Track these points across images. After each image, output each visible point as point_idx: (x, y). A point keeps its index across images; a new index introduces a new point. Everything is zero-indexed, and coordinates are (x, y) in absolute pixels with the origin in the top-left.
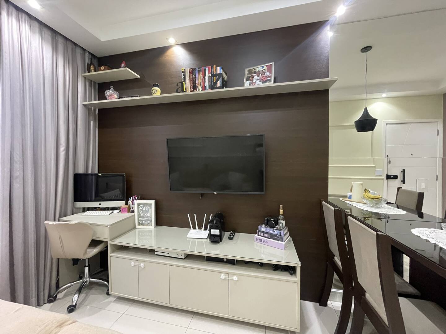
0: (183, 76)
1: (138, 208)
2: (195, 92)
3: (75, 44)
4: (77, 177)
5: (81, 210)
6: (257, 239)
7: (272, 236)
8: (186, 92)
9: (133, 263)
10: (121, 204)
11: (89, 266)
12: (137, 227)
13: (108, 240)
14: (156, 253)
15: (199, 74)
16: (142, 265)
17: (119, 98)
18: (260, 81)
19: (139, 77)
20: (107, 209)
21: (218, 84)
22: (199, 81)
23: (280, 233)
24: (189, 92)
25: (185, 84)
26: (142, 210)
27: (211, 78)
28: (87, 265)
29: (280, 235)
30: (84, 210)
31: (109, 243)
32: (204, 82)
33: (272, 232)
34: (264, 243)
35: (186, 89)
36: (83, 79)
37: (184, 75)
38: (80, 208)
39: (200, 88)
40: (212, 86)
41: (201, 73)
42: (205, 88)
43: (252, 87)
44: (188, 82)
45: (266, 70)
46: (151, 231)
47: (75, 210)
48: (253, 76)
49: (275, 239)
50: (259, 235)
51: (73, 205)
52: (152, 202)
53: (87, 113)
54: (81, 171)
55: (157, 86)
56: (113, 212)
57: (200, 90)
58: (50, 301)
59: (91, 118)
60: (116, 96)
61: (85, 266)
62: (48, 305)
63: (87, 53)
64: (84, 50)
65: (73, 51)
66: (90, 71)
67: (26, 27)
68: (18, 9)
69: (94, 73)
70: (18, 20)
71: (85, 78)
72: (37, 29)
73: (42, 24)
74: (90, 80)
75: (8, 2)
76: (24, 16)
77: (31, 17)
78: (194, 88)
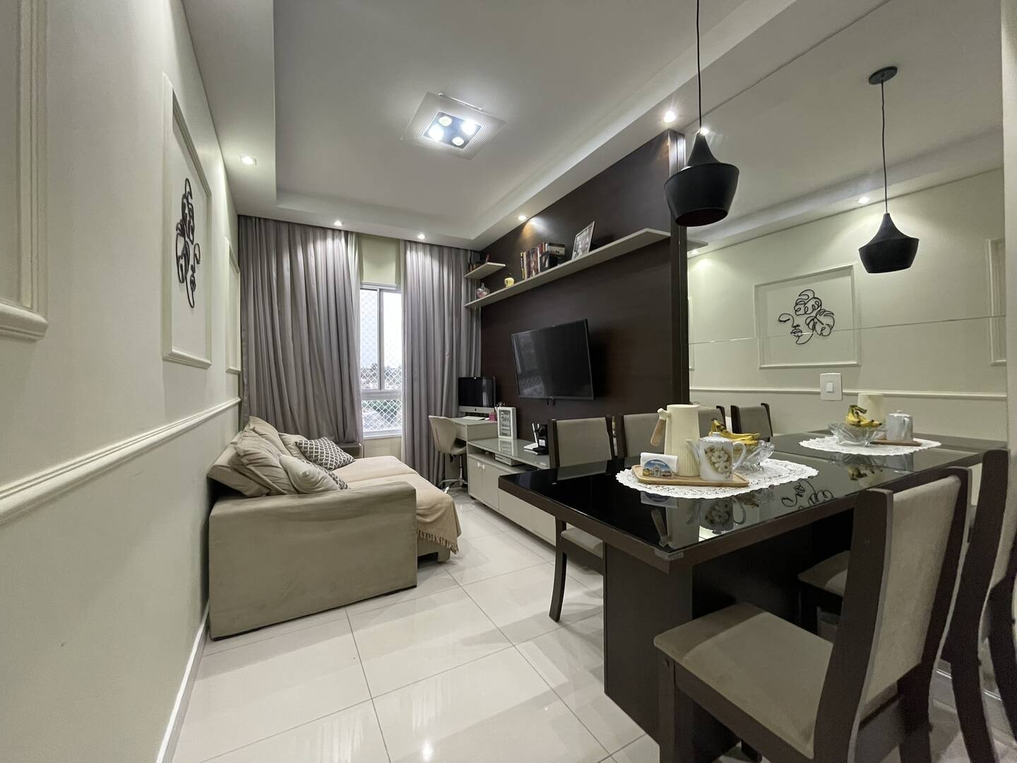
0: (522, 262)
1: (501, 415)
4: (461, 381)
5: (463, 414)
9: (479, 464)
10: (489, 411)
12: (499, 437)
13: (466, 440)
14: (496, 458)
16: (483, 466)
17: (491, 293)
18: (581, 251)
19: (504, 265)
21: (547, 266)
22: (532, 265)
24: (526, 279)
26: (503, 417)
27: (541, 258)
30: (467, 414)
31: (467, 443)
35: (524, 277)
36: (465, 280)
38: (462, 412)
43: (577, 259)
45: (587, 235)
46: (509, 442)
47: (459, 415)
51: (458, 408)
52: (510, 409)
53: (470, 315)
54: (464, 375)
55: (509, 276)
56: (484, 419)
59: (475, 319)
60: (485, 293)
63: (469, 252)
64: (466, 250)
65: (457, 256)
66: (470, 271)
67: (421, 254)
68: (416, 243)
69: (471, 273)
70: (417, 251)
71: (467, 279)
72: (428, 252)
73: (431, 245)
74: (471, 280)
75: (410, 241)
76: (420, 246)
77: (424, 244)
78: (529, 273)
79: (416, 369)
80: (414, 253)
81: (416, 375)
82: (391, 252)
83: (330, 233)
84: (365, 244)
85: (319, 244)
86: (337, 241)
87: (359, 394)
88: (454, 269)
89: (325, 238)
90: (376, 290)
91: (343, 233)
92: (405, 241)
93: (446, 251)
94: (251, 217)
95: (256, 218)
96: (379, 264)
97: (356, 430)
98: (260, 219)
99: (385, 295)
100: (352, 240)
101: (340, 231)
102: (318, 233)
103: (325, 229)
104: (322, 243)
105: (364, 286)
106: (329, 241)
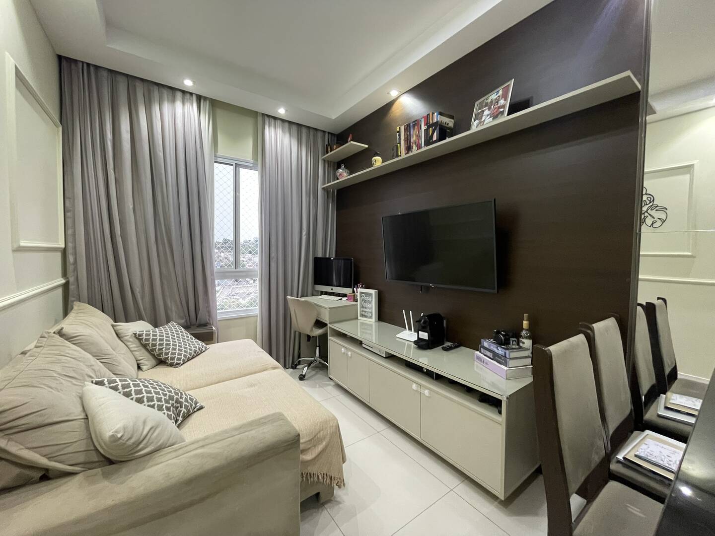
0: (398, 137)
1: (361, 296)
2: (410, 154)
3: (316, 129)
4: (316, 260)
5: (320, 294)
6: (477, 358)
7: (495, 357)
8: (400, 156)
9: (343, 350)
10: (348, 291)
11: (319, 346)
12: (359, 318)
13: (327, 323)
14: (363, 345)
15: (414, 129)
16: (349, 353)
18: (490, 117)
19: (367, 146)
20: (338, 295)
21: (435, 138)
22: (414, 139)
23: (505, 353)
24: (404, 156)
25: (400, 146)
26: (363, 300)
27: (427, 131)
28: (318, 345)
29: (505, 357)
30: (322, 293)
31: (329, 325)
32: (419, 137)
33: (497, 351)
34: (484, 364)
35: (400, 153)
36: (323, 161)
37: (400, 135)
38: (318, 291)
39: (414, 147)
40: (428, 143)
41: (416, 127)
42: (419, 147)
43: (480, 128)
44: (403, 142)
45: (501, 97)
46: (371, 325)
47: (315, 293)
48: (483, 111)
49: (499, 362)
50: (481, 352)
51: (313, 288)
52: (373, 292)
53: (326, 196)
54: (320, 255)
55: (377, 155)
56: (341, 299)
57: (415, 151)
58: (292, 368)
59: (330, 201)
60: (345, 174)
61: (317, 346)
62: (291, 370)
63: (327, 134)
64: (324, 132)
65: (315, 136)
66: (327, 153)
67: (279, 131)
68: (275, 118)
69: (328, 155)
70: (275, 128)
71: (324, 160)
72: (287, 129)
73: (290, 123)
74: (328, 161)
75: (268, 116)
76: (279, 122)
77: (283, 121)
78: (409, 148)
79: (273, 249)
80: (273, 129)
81: (273, 255)
82: (248, 125)
83: (179, 95)
84: (219, 112)
85: (166, 107)
86: (187, 105)
87: (212, 274)
88: (312, 149)
89: (173, 101)
90: (232, 165)
91: (194, 97)
92: (263, 115)
93: (304, 131)
94: (76, 61)
95: (83, 62)
96: (236, 137)
97: (209, 312)
98: (88, 65)
99: (242, 171)
100: (206, 106)
101: (191, 94)
102: (165, 92)
103: (173, 90)
104: (170, 106)
105: (219, 160)
106: (179, 104)
